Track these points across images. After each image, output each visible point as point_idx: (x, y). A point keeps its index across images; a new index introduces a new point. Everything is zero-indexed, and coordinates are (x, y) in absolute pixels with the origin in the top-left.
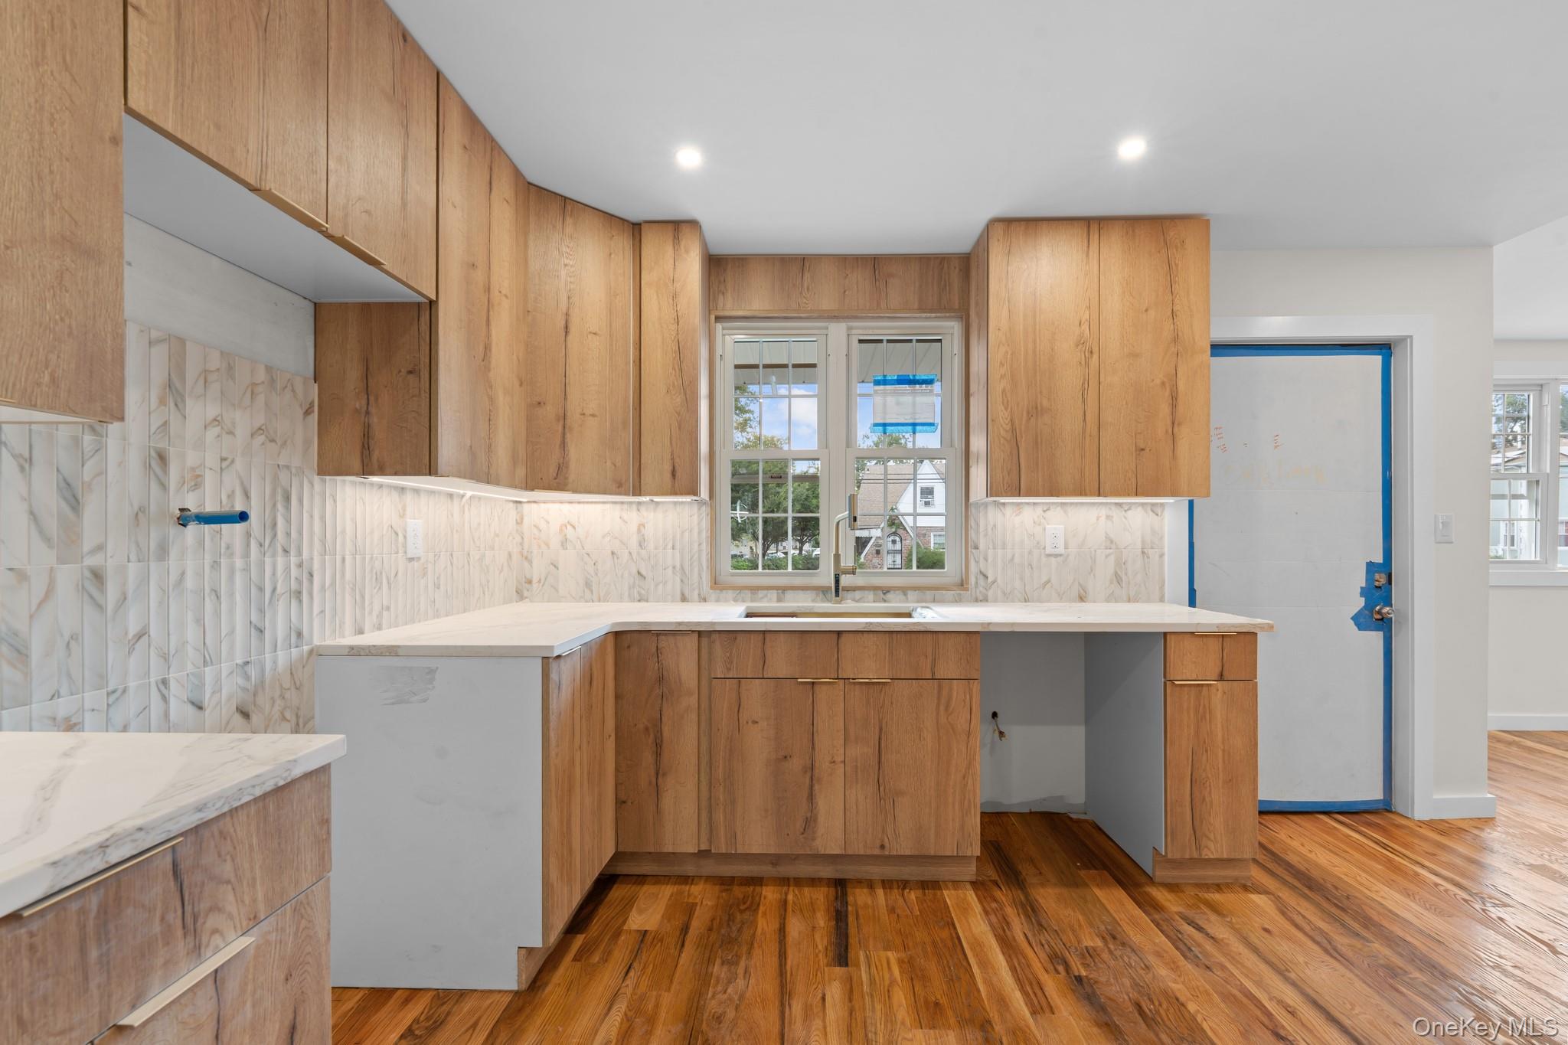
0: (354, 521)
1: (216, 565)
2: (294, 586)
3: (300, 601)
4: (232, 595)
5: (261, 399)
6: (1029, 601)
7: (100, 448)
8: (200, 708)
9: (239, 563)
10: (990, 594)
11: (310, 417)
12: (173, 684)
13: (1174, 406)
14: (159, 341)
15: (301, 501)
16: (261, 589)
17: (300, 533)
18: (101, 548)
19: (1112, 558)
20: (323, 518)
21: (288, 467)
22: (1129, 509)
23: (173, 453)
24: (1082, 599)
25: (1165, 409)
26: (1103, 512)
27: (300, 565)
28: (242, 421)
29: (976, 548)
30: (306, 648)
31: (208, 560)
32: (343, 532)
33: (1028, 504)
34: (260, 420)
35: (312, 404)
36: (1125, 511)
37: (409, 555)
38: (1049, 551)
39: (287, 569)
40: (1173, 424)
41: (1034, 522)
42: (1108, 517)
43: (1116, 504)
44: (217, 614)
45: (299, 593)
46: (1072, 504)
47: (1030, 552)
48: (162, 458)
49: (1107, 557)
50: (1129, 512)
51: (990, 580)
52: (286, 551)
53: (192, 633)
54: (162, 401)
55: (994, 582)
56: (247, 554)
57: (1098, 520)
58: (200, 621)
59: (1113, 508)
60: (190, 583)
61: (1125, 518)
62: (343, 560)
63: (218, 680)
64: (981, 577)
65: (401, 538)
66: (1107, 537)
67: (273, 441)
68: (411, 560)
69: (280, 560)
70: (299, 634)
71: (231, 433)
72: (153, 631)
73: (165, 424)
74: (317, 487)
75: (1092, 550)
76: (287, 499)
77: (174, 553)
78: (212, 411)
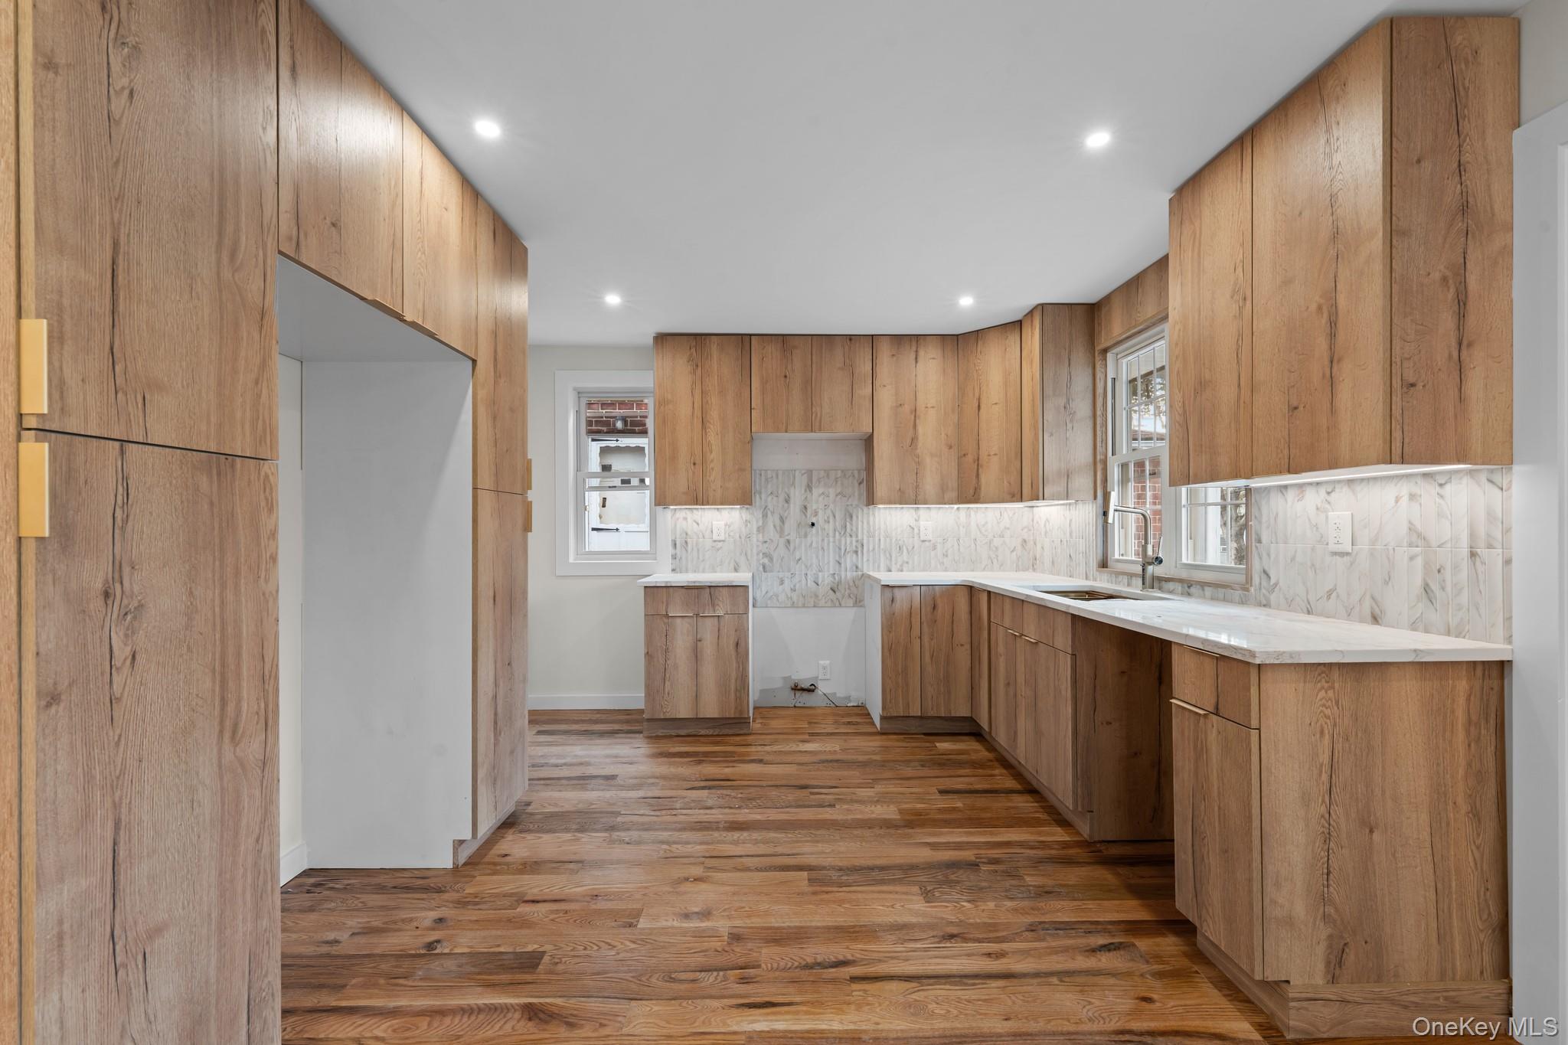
0: (885, 523)
1: (823, 540)
2: (854, 548)
3: (857, 555)
4: (829, 549)
5: (839, 482)
6: (1312, 614)
7: (789, 507)
8: (818, 585)
9: (831, 539)
10: (1273, 598)
11: (862, 486)
12: (809, 575)
13: (1332, 336)
14: (805, 473)
15: (857, 517)
16: (840, 549)
17: (857, 529)
18: (789, 534)
19: (1419, 561)
20: (868, 523)
21: (852, 505)
22: (1449, 481)
23: (808, 506)
24: (1375, 619)
25: (1321, 344)
26: (1404, 489)
27: (857, 541)
28: (832, 492)
29: (1260, 541)
30: (860, 573)
31: (820, 538)
32: (879, 528)
33: (1311, 484)
34: (839, 490)
35: (863, 479)
36: (1441, 485)
37: (922, 539)
38: (1332, 547)
39: (851, 543)
40: (1332, 362)
41: (1317, 509)
42: (1412, 497)
43: (1425, 475)
44: (823, 555)
45: (856, 552)
46: (1362, 480)
47: (1313, 549)
48: (805, 508)
49: (1412, 558)
50: (1448, 487)
51: (1273, 581)
52: (851, 536)
53: (814, 561)
54: (806, 491)
55: (1276, 584)
56: (834, 536)
57: (1397, 502)
58: (817, 557)
59: (1419, 480)
60: (814, 545)
61: (1442, 496)
62: (880, 540)
63: (824, 577)
64: (1264, 576)
65: (916, 531)
66: (1411, 528)
67: (845, 496)
68: (923, 541)
69: (848, 539)
70: (857, 567)
71: (828, 496)
72: (803, 558)
73: (806, 498)
74: (865, 510)
75: (1390, 548)
76: (851, 517)
77: (809, 536)
78: (821, 490)
